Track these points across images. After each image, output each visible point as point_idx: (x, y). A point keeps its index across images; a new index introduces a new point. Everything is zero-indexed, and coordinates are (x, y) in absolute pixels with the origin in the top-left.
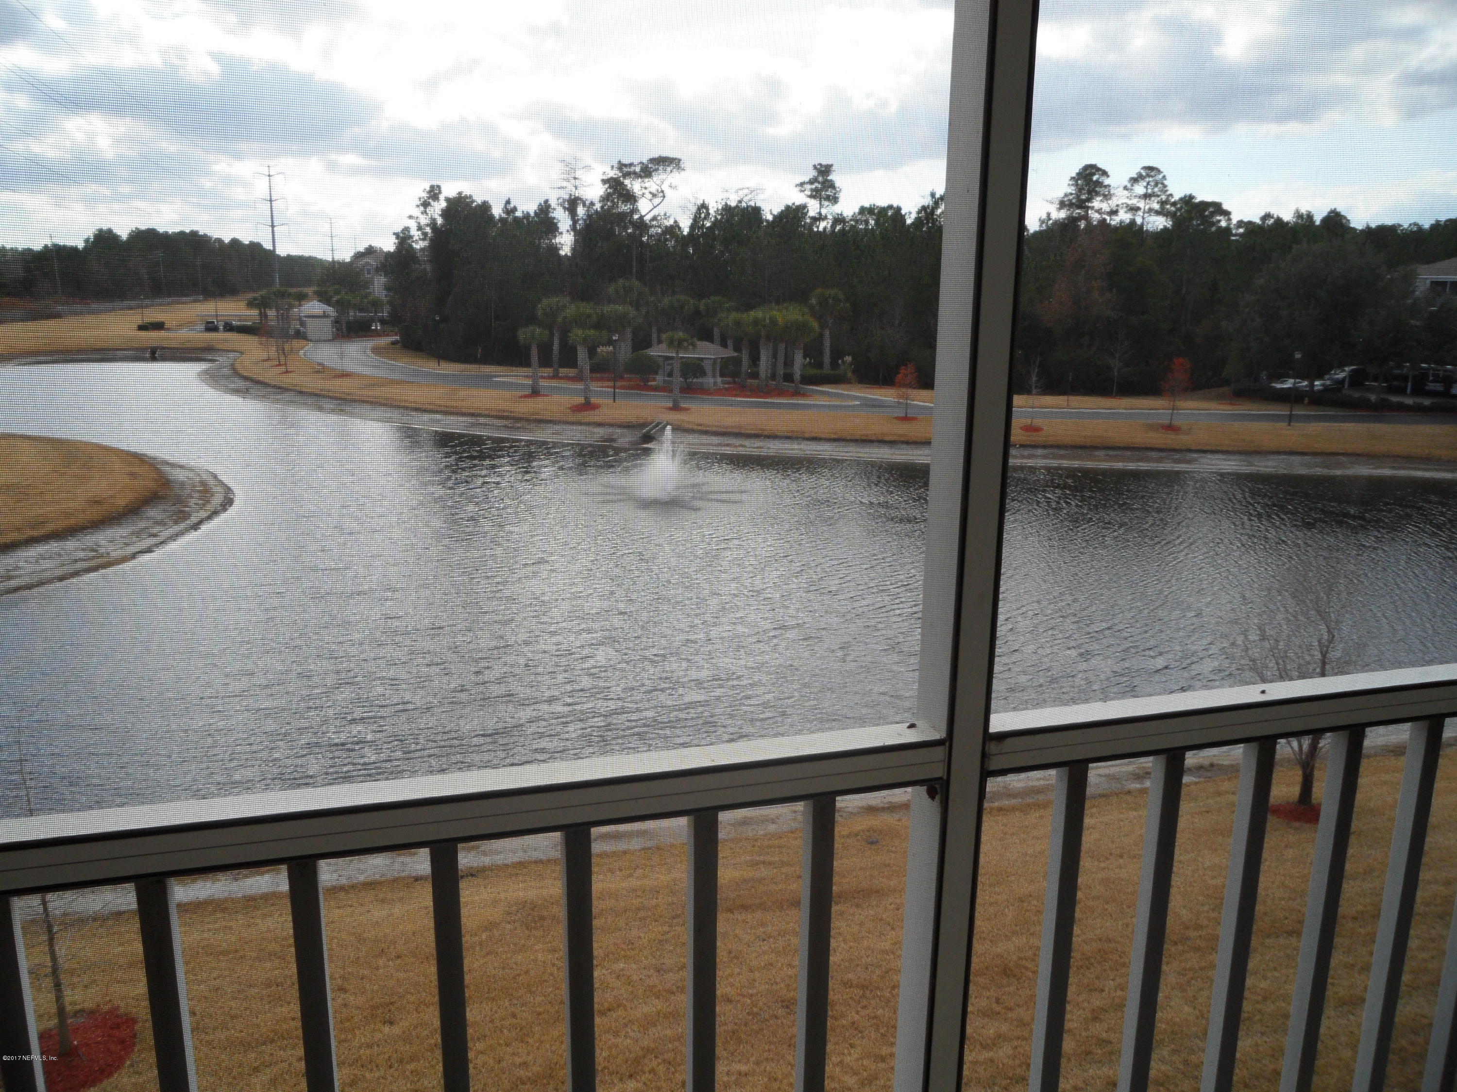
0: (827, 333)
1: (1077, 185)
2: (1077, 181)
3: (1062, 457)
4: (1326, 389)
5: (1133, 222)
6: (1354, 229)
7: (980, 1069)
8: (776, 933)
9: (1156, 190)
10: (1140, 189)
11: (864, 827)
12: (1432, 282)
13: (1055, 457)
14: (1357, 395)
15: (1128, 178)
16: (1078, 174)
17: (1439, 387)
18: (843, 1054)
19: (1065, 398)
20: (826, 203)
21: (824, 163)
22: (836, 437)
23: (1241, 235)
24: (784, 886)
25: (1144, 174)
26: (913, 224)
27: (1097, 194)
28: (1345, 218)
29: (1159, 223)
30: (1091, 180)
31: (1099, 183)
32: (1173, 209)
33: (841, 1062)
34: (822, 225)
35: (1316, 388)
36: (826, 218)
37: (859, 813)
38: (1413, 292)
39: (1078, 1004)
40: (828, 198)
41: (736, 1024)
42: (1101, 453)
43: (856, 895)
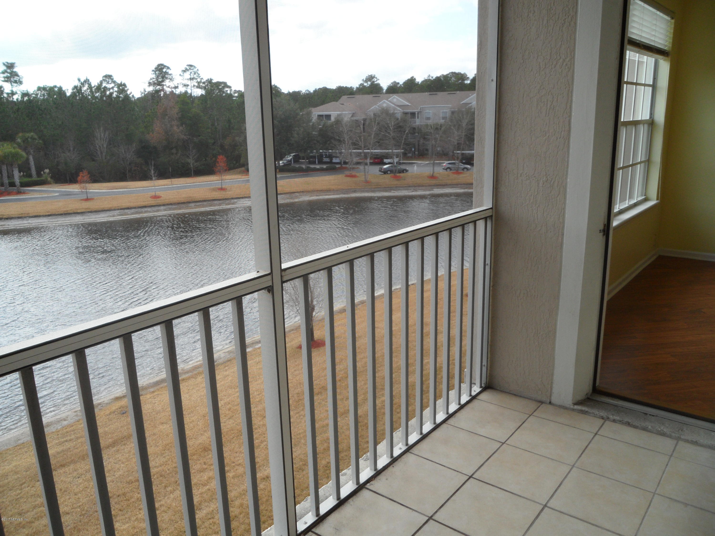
0: (31, 158)
1: (156, 74)
2: (155, 72)
3: (174, 209)
4: (285, 165)
5: (186, 92)
6: (283, 93)
7: (205, 495)
8: (84, 472)
9: (195, 76)
10: (187, 75)
11: (117, 407)
12: (318, 115)
13: (170, 209)
14: (297, 166)
15: (181, 70)
16: (156, 68)
17: (327, 160)
18: (137, 515)
19: (170, 180)
20: (15, 85)
21: (10, 61)
22: (49, 213)
23: (236, 97)
24: (82, 448)
25: (188, 68)
26: (71, 95)
27: (167, 78)
28: (279, 88)
29: (198, 92)
30: (163, 71)
31: (166, 73)
32: (204, 85)
33: (137, 519)
34: (15, 97)
35: (281, 164)
36: (16, 93)
37: (111, 402)
38: (312, 119)
39: (241, 452)
40: (16, 82)
41: (75, 523)
42: (192, 205)
43: (122, 440)
